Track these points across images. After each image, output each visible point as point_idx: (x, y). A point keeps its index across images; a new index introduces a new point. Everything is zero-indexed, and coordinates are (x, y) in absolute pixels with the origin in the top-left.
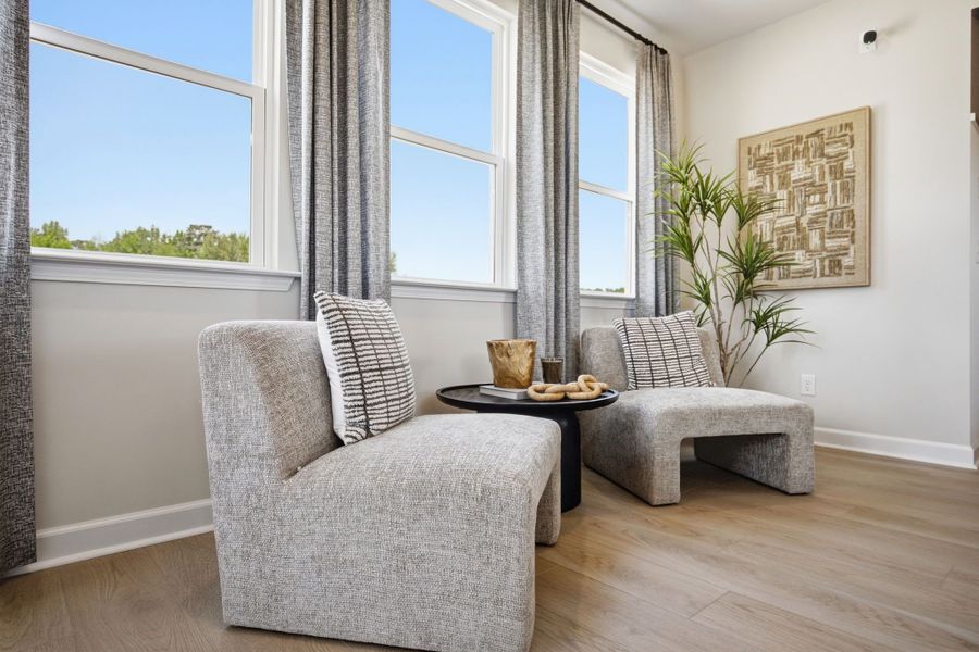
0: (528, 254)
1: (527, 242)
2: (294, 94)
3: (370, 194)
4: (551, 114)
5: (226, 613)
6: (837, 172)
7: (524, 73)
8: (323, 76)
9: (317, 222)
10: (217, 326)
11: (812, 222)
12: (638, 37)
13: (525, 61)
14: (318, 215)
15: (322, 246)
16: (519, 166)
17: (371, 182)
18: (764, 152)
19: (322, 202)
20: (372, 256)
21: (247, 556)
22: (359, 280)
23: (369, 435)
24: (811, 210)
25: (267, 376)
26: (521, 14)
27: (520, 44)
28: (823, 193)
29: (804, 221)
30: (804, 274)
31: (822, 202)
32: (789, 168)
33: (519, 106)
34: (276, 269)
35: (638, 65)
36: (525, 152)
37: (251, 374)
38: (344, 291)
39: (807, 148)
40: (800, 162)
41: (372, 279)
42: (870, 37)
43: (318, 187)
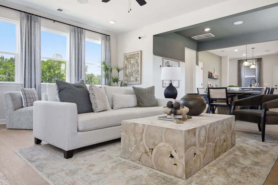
0: (72, 79)
1: (72, 76)
2: (22, 55)
3: (36, 70)
4: (77, 53)
5: (7, 127)
6: (137, 62)
7: (71, 45)
8: (27, 52)
9: (26, 76)
10: (6, 92)
11: (134, 71)
12: (102, 34)
13: (71, 43)
14: (26, 74)
15: (27, 79)
16: (70, 62)
17: (36, 68)
18: (128, 57)
19: (27, 72)
20: (37, 80)
21: (9, 120)
22: (34, 84)
23: (27, 106)
24: (134, 69)
25: (12, 99)
26: (70, 34)
27: (70, 40)
28: (135, 66)
29: (133, 71)
30: (133, 81)
31: (135, 68)
32: (131, 60)
33: (70, 51)
34: (19, 83)
35: (102, 39)
36: (71, 60)
37: (10, 98)
38: (25, 87)
39: (133, 57)
40: (132, 60)
41: (37, 84)
42: (140, 38)
43: (26, 70)
